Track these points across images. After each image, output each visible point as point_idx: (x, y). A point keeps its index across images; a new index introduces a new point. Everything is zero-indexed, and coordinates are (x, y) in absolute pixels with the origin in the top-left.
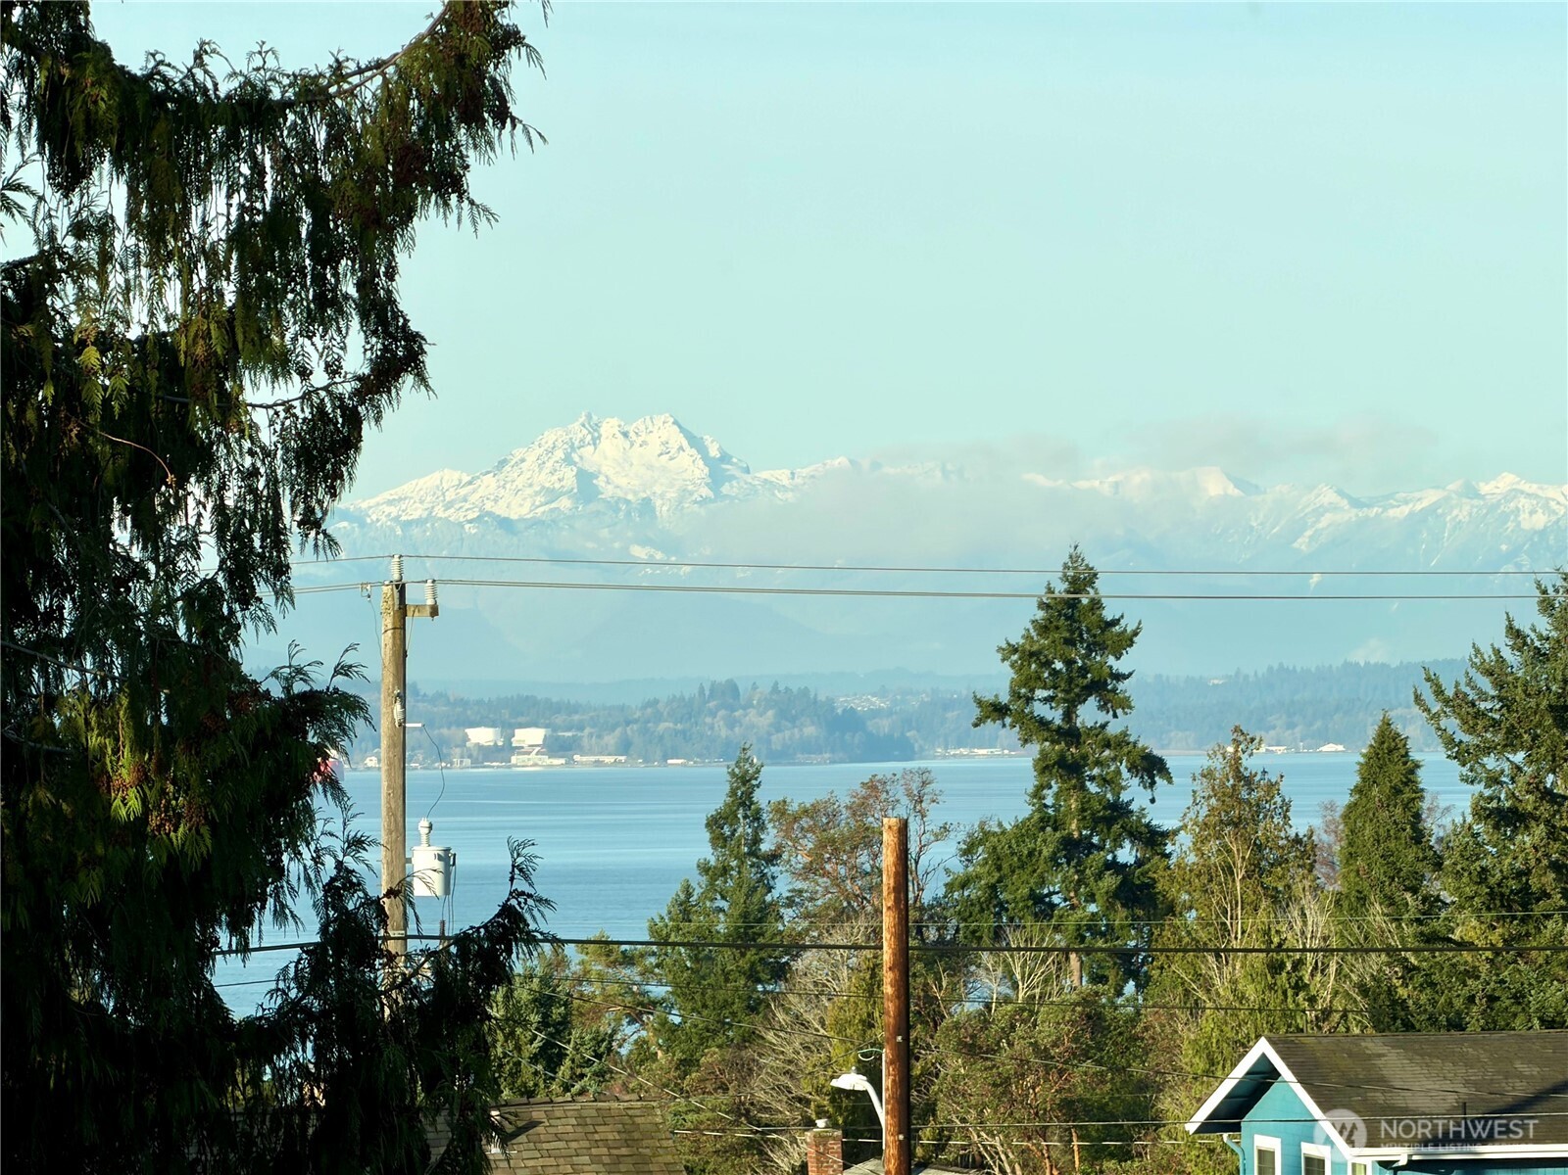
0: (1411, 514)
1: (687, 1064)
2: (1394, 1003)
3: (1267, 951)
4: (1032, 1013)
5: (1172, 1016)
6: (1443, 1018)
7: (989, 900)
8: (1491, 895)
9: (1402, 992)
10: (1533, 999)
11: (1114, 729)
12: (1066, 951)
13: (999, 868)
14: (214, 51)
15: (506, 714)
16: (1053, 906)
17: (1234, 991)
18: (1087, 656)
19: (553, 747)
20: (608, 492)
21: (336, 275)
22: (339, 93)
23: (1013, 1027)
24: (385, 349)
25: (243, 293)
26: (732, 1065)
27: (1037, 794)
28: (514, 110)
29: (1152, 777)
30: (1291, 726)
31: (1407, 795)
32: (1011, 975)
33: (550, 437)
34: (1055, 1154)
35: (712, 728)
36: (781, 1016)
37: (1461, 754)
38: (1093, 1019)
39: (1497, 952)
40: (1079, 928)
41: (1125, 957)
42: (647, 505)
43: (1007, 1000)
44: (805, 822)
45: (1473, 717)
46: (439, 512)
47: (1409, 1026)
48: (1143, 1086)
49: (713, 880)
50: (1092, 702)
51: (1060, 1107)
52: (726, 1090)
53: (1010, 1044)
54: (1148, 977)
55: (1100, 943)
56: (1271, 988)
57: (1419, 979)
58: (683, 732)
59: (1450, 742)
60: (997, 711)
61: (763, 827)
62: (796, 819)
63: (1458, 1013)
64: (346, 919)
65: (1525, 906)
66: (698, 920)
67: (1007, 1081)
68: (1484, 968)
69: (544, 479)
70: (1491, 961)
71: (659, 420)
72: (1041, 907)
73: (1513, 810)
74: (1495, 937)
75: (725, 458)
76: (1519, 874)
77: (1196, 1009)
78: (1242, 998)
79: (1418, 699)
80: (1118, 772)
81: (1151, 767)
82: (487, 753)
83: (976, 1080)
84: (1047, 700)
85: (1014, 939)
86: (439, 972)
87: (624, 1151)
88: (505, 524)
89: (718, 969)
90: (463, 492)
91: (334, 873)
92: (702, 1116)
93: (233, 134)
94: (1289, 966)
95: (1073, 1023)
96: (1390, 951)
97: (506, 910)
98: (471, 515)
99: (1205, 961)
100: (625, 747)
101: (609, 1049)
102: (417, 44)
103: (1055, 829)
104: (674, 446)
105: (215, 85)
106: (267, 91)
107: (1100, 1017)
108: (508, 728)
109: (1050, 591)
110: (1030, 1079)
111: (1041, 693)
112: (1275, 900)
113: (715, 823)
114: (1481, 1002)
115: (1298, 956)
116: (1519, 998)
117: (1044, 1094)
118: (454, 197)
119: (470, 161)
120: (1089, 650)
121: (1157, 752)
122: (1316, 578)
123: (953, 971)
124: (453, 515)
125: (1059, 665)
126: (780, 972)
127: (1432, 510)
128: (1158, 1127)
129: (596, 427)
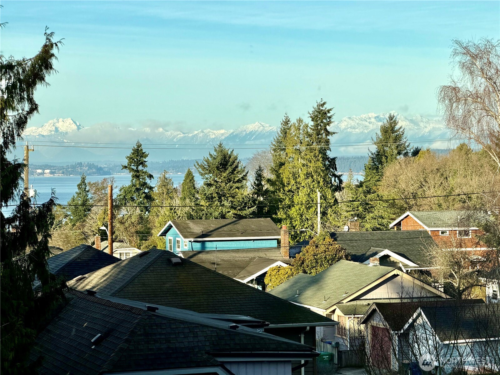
0: (193, 135)
1: (74, 225)
2: (191, 215)
3: (170, 206)
4: (131, 217)
5: (154, 217)
6: (199, 217)
7: (124, 198)
8: (207, 197)
9: (192, 213)
10: (213, 214)
11: (144, 170)
12: (137, 207)
13: (126, 193)
14: (3, 57)
15: (43, 167)
16: (134, 199)
17: (164, 213)
18: (140, 158)
19: (51, 173)
20: (60, 131)
21: (24, 94)
22: (24, 64)
23: (128, 219)
24: (32, 107)
25: (8, 97)
26: (81, 225)
27: (132, 181)
28: (53, 67)
29: (151, 178)
30: (173, 170)
31: (192, 181)
32: (128, 210)
33: (50, 122)
34: (134, 240)
35: (78, 170)
36: (89, 217)
37: (202, 175)
38: (141, 218)
39: (207, 207)
40: (139, 203)
41: (146, 207)
42: (67, 133)
43: (127, 215)
44: (94, 185)
45: (204, 168)
46: (32, 134)
47: (193, 219)
48: (149, 229)
49: (78, 195)
50: (141, 166)
51: (135, 232)
52: (80, 229)
53: (127, 222)
54: (150, 211)
55: (142, 205)
56: (170, 212)
57: (195, 211)
58: (73, 170)
59: (200, 173)
60: (126, 167)
61: (86, 186)
62: (92, 185)
63: (201, 217)
64: (24, 201)
65: (212, 199)
66: (76, 201)
67: (127, 228)
68: (205, 209)
69: (49, 128)
70: (206, 208)
71: (69, 119)
72: (133, 199)
73: (210, 184)
74: (207, 204)
75: (80, 125)
76: (211, 194)
77: (158, 216)
78: (166, 214)
79: (195, 165)
80: (145, 177)
81: (151, 176)
82: (40, 174)
83: (122, 228)
84: (133, 165)
85: (128, 204)
86: (40, 210)
87: (66, 239)
88: (43, 136)
89: (79, 209)
90: (36, 130)
91: (22, 193)
92: (76, 234)
93: (6, 70)
94: (173, 209)
95: (138, 218)
96: (190, 206)
97: (51, 200)
98: (37, 134)
99: (159, 208)
100: (63, 173)
101: (61, 223)
102: (37, 56)
103: (135, 187)
104: (71, 123)
105: (3, 62)
106: (12, 63)
107: (142, 217)
108: (44, 170)
109: (134, 147)
110: (131, 227)
111: (132, 164)
112: (171, 198)
113: (79, 186)
114: (205, 215)
115: (175, 207)
116: (211, 214)
117: (133, 230)
118: (43, 81)
119: (46, 76)
120: (140, 157)
121: (152, 174)
122: (177, 146)
123: (118, 210)
124: (34, 134)
125: (135, 160)
126: (89, 210)
127: (197, 134)
128: (152, 235)
129: (58, 120)
